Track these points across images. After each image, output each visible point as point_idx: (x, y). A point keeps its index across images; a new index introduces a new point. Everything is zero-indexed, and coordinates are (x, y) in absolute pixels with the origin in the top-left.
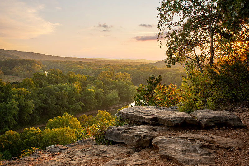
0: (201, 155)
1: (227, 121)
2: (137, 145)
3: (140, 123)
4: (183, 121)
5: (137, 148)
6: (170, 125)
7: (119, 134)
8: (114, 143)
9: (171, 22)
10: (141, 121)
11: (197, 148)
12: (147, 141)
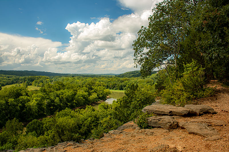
0: (211, 131)
1: (208, 111)
2: (170, 128)
3: (162, 115)
4: (188, 112)
5: (170, 129)
6: (181, 115)
7: (156, 122)
8: (153, 127)
9: (142, 52)
10: (163, 113)
11: (207, 127)
12: (176, 125)
